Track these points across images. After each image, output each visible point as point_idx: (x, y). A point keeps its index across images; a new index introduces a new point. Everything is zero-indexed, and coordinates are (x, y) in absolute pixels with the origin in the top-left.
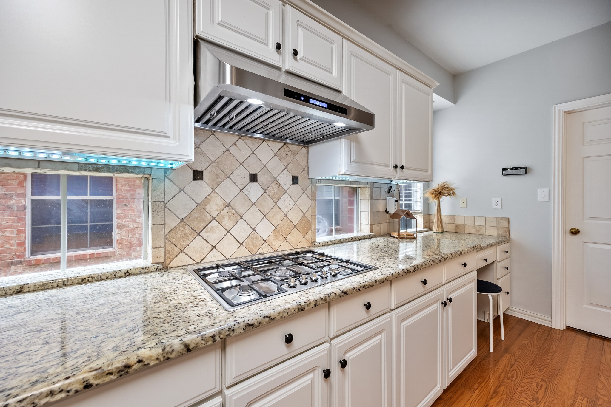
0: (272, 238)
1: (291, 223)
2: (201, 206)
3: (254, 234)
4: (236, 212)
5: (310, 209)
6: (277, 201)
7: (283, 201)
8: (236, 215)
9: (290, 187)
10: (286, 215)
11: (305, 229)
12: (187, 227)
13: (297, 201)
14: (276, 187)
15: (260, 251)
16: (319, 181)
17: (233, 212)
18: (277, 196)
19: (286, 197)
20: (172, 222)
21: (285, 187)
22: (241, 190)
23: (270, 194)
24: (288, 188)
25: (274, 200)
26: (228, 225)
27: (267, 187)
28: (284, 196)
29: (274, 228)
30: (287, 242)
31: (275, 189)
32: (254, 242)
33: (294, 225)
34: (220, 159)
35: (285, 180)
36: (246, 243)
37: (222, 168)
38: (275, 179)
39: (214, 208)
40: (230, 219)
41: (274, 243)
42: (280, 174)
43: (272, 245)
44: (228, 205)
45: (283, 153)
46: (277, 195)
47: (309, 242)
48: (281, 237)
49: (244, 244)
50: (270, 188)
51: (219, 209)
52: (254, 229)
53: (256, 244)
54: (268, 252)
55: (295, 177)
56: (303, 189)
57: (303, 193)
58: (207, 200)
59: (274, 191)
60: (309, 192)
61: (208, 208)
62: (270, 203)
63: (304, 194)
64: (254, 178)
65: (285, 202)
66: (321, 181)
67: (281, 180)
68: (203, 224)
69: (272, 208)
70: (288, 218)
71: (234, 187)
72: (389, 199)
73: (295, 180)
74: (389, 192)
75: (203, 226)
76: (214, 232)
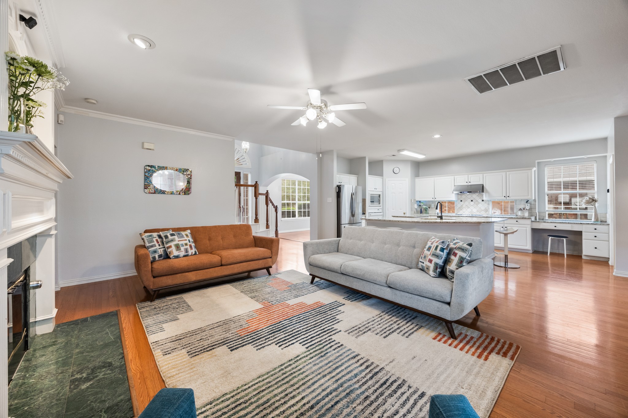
0: (476, 212)
2: (462, 206)
10: (479, 207)
11: (486, 211)
13: (483, 205)
14: (477, 202)
16: (492, 200)
20: (458, 208)
23: (474, 204)
25: (477, 205)
30: (480, 213)
34: (465, 198)
35: (480, 201)
39: (464, 206)
40: (467, 208)
44: (467, 205)
45: (479, 195)
49: (470, 212)
52: (472, 210)
56: (485, 203)
64: (472, 201)
65: (480, 205)
70: (481, 209)
71: (468, 202)
72: (526, 204)
73: (483, 201)
74: (527, 202)
75: (462, 209)
76: (464, 210)
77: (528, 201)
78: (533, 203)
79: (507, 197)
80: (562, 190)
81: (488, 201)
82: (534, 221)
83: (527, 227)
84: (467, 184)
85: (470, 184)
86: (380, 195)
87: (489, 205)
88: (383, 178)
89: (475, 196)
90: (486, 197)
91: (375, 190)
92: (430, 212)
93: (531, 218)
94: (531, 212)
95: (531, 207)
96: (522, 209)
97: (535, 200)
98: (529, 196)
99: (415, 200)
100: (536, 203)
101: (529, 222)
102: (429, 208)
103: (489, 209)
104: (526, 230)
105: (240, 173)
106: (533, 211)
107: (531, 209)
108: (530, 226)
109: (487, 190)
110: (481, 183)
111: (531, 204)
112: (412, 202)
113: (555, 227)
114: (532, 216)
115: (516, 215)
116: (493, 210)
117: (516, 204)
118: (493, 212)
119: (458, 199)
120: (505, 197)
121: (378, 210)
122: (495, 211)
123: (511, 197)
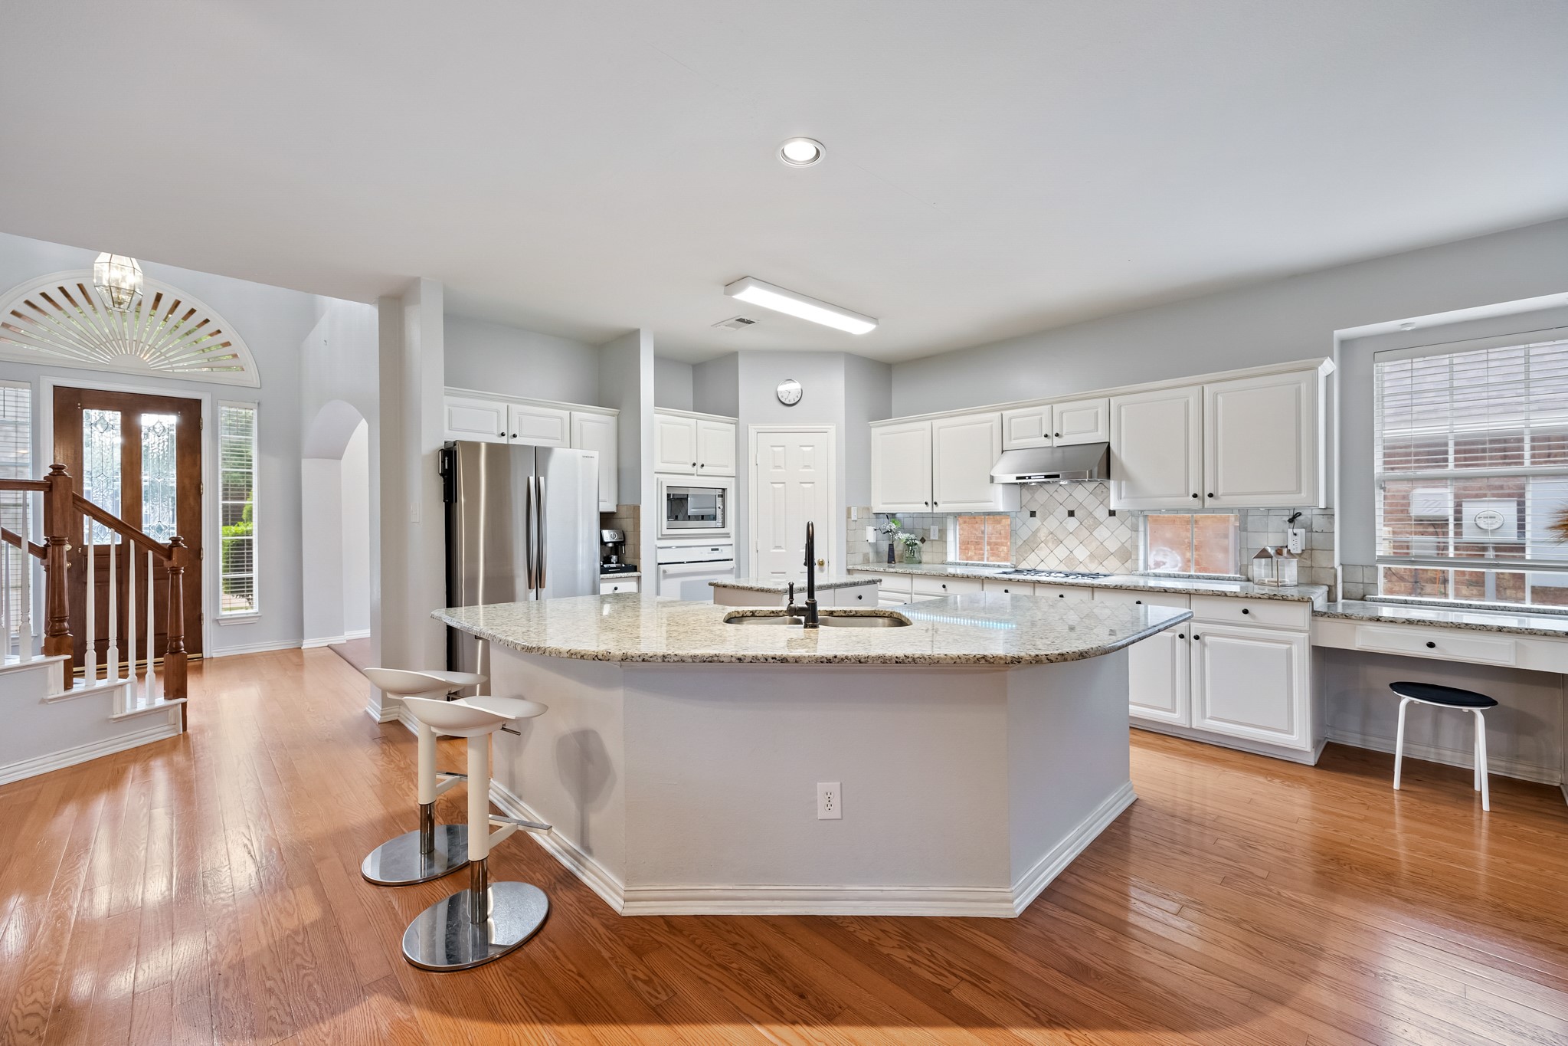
0: (1087, 560)
1: (1106, 550)
2: (1035, 533)
3: (1071, 556)
4: (1057, 538)
5: (1128, 540)
6: (1091, 531)
7: (1098, 531)
8: (1057, 540)
9: (1106, 520)
10: (1102, 543)
11: (1122, 557)
13: (1114, 532)
14: (1093, 520)
15: (1077, 569)
17: (1055, 538)
18: (1092, 528)
19: (1102, 528)
20: (1020, 543)
21: (1101, 520)
22: (1061, 523)
23: (1085, 526)
24: (1104, 521)
25: (1089, 530)
26: (1052, 547)
27: (1083, 520)
28: (1099, 528)
29: (1089, 553)
30: (1103, 566)
31: (1090, 522)
32: (1071, 561)
33: (1110, 552)
34: (1046, 502)
35: (1102, 514)
36: (1064, 560)
37: (1047, 509)
38: (1092, 514)
39: (1042, 535)
40: (1053, 543)
42: (1094, 509)
44: (1052, 533)
45: (1098, 491)
46: (1094, 526)
47: (1129, 570)
48: (1097, 561)
50: (1086, 521)
51: (1045, 536)
52: (1071, 552)
55: (1112, 511)
56: (1121, 521)
58: (1038, 530)
60: (1129, 522)
61: (1039, 535)
62: (1086, 533)
63: (1123, 525)
64: (1071, 514)
65: (1101, 533)
67: (1096, 515)
69: (1088, 537)
70: (1104, 547)
71: (1056, 521)
72: (1290, 531)
73: (1112, 513)
74: (1291, 521)
75: (1035, 546)
76: (1043, 551)
77: (1300, 514)
78: (1318, 523)
79: (1207, 498)
80: (1451, 464)
81: (1132, 513)
82: (1323, 614)
83: (1290, 643)
84: (1047, 442)
85: (1057, 442)
86: (724, 490)
87: (1137, 531)
88: (737, 424)
89: (1082, 494)
90: (1120, 497)
91: (693, 470)
92: (925, 558)
93: (1310, 600)
94: (1308, 563)
95: (1309, 541)
96: (1271, 551)
97: (1328, 513)
98: (1304, 494)
99: (868, 509)
100: (1332, 524)
101: (1299, 616)
102: (923, 540)
103: (1137, 547)
104: (1289, 654)
105: (198, 402)
106: (1321, 559)
107: (1308, 551)
108: (1306, 635)
109: (1122, 466)
110: (1100, 437)
111: (1309, 529)
112: (853, 517)
113: (1431, 645)
114: (1314, 583)
115: (1244, 577)
116: (1154, 553)
117: (1245, 530)
118: (1151, 563)
119: (1021, 508)
120: (1195, 496)
121: (712, 550)
122: (1160, 558)
123: (1222, 497)
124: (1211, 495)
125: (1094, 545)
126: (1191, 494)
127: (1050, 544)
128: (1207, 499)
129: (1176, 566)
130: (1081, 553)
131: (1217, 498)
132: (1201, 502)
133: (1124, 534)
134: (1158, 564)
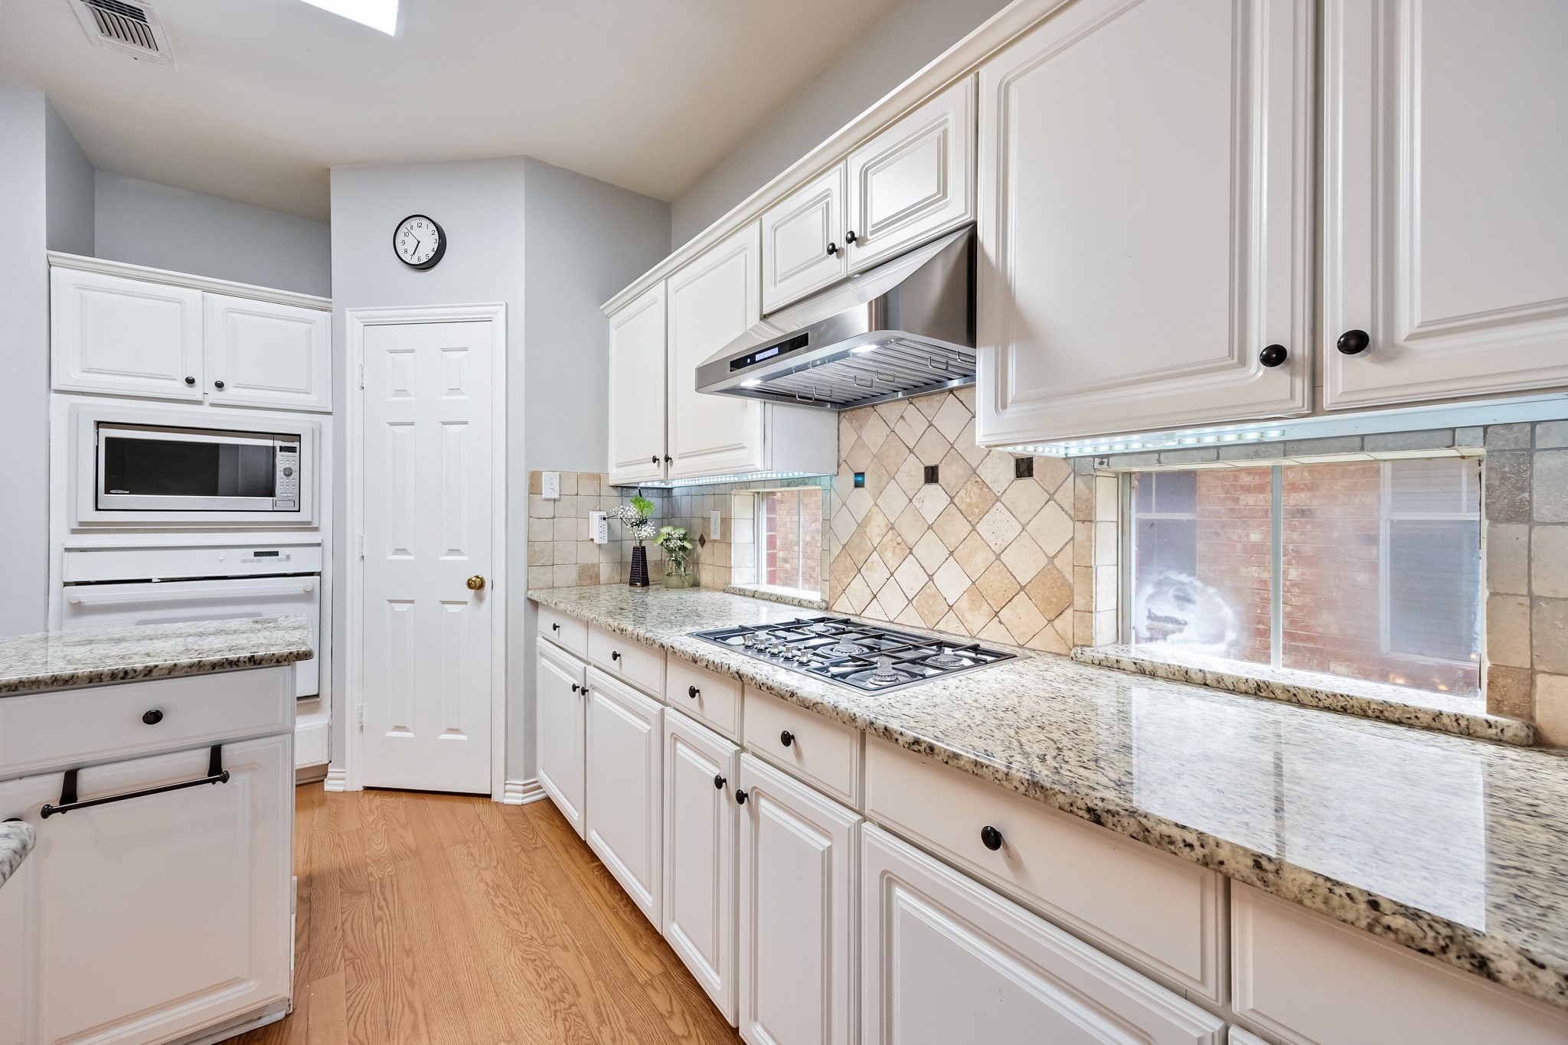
0: (964, 604)
1: (1011, 577)
2: (862, 527)
3: (930, 587)
4: (903, 540)
5: (1069, 547)
6: (976, 521)
7: (991, 521)
8: (903, 546)
9: (1009, 486)
10: (998, 557)
11: (1051, 602)
12: (849, 558)
13: (1028, 523)
14: (976, 490)
15: (941, 626)
16: (1105, 460)
17: (899, 540)
18: (977, 511)
19: (998, 513)
21: (997, 489)
22: (911, 500)
23: (962, 507)
24: (1005, 490)
25: (970, 519)
26: (893, 563)
27: (956, 490)
28: (993, 510)
29: (971, 583)
30: (1000, 622)
31: (972, 495)
32: (931, 603)
33: (1019, 584)
34: (883, 449)
35: (998, 470)
36: (917, 601)
37: (885, 464)
38: (974, 471)
39: (875, 530)
40: (894, 552)
41: (969, 616)
42: (985, 458)
43: (966, 621)
44: (893, 526)
46: (977, 507)
47: (1065, 642)
48: (985, 607)
49: (914, 602)
50: (962, 493)
51: (881, 533)
52: (931, 577)
53: (934, 608)
54: (958, 633)
55: (1023, 459)
56: (1046, 491)
57: (1049, 500)
58: (867, 519)
59: (971, 498)
60: (1065, 496)
61: (868, 530)
62: (963, 527)
63: (1052, 502)
64: (931, 475)
65: (997, 526)
66: (1111, 459)
67: (987, 473)
68: (863, 556)
69: (966, 538)
70: (1005, 566)
71: (901, 493)
73: (1025, 469)
75: (863, 557)
76: (876, 574)
79: (1333, 359)
86: (297, 437)
87: (1093, 518)
88: (330, 309)
89: (955, 421)
91: (193, 392)
92: (704, 576)
99: (596, 476)
102: (702, 540)
103: (1088, 571)
109: (1007, 293)
110: (951, 209)
112: (549, 492)
115: (1513, 726)
116: (1149, 589)
117: (1521, 513)
118: (1139, 621)
119: (839, 466)
120: (1275, 356)
121: (257, 554)
122: (1166, 608)
123: (1413, 345)
124: (1355, 343)
125: (983, 558)
126: (1257, 346)
127: (888, 556)
128: (1337, 366)
129: (1219, 638)
130: (952, 583)
131: (1392, 354)
132: (1302, 385)
133: (1055, 527)
134: (1161, 629)
